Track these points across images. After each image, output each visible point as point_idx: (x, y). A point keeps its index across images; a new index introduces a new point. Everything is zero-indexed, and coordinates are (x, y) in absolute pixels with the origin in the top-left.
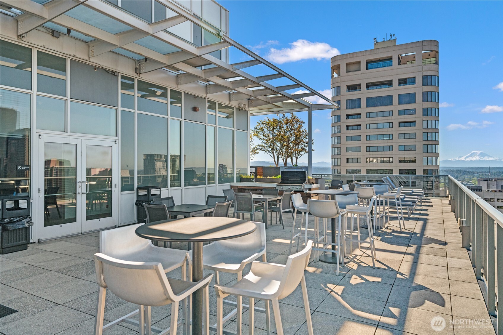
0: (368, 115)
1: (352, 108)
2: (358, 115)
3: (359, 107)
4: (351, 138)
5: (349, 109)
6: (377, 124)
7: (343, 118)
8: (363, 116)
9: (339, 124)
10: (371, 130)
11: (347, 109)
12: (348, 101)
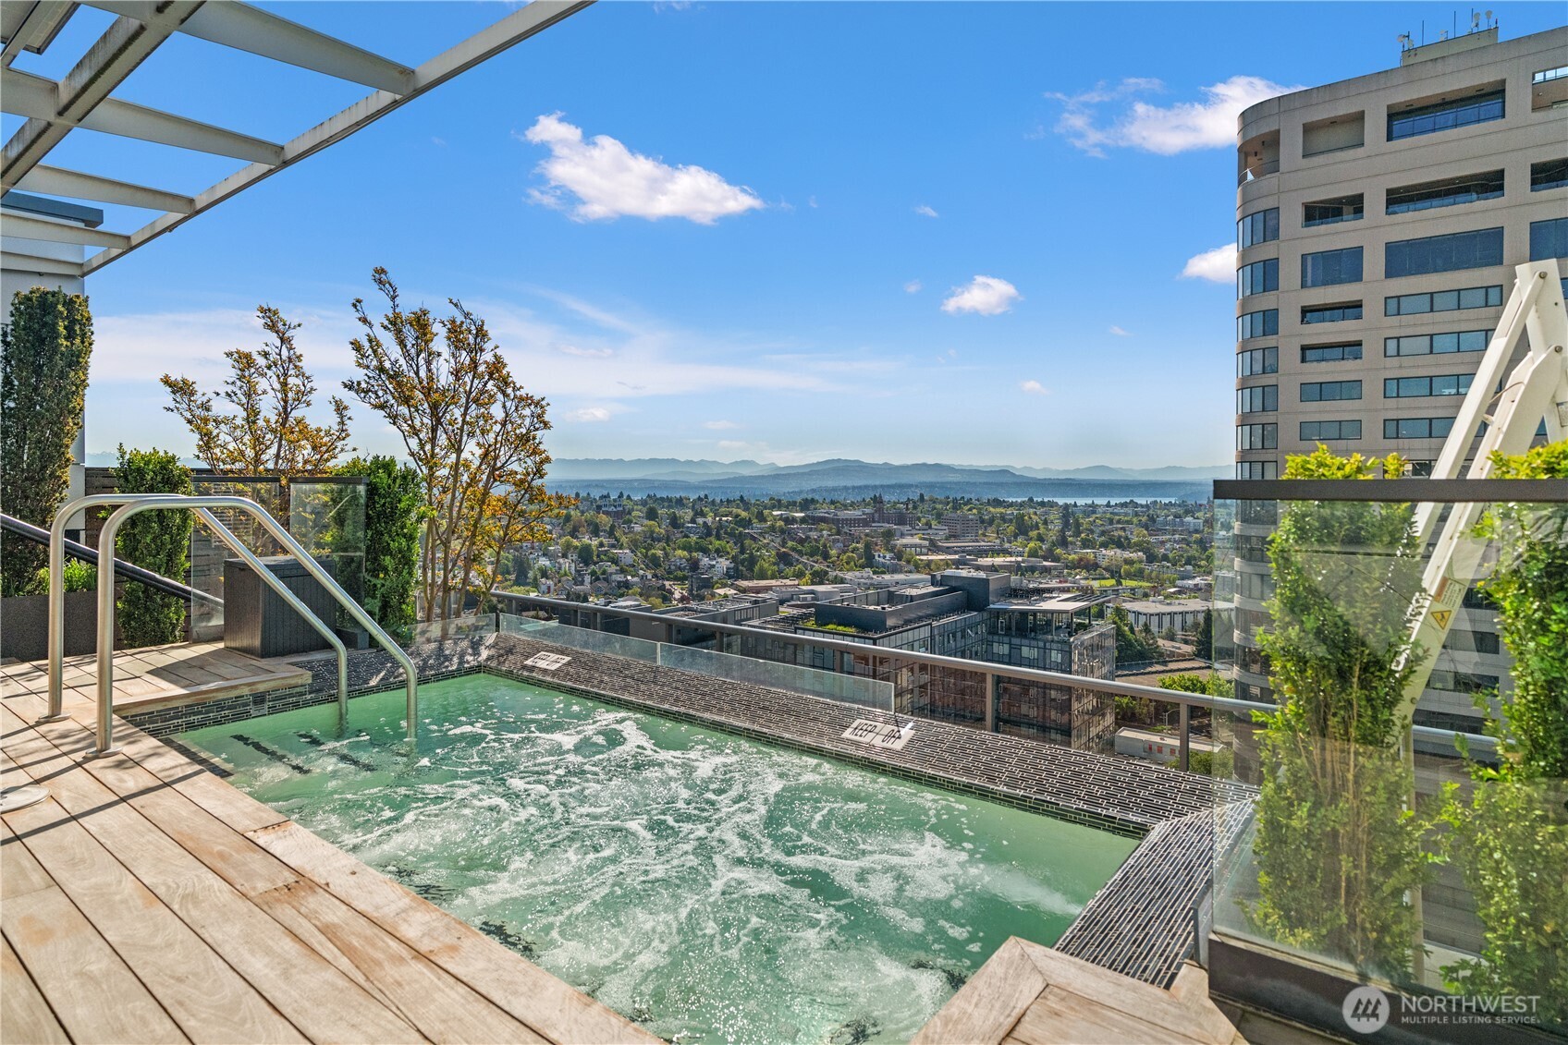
0: (1394, 305)
1: (1325, 283)
2: (1353, 309)
3: (1357, 277)
4: (1320, 391)
5: (1314, 285)
6: (1432, 336)
7: (1289, 320)
8: (1372, 309)
9: (1270, 341)
10: (1405, 361)
11: (1303, 286)
12: (1309, 259)
